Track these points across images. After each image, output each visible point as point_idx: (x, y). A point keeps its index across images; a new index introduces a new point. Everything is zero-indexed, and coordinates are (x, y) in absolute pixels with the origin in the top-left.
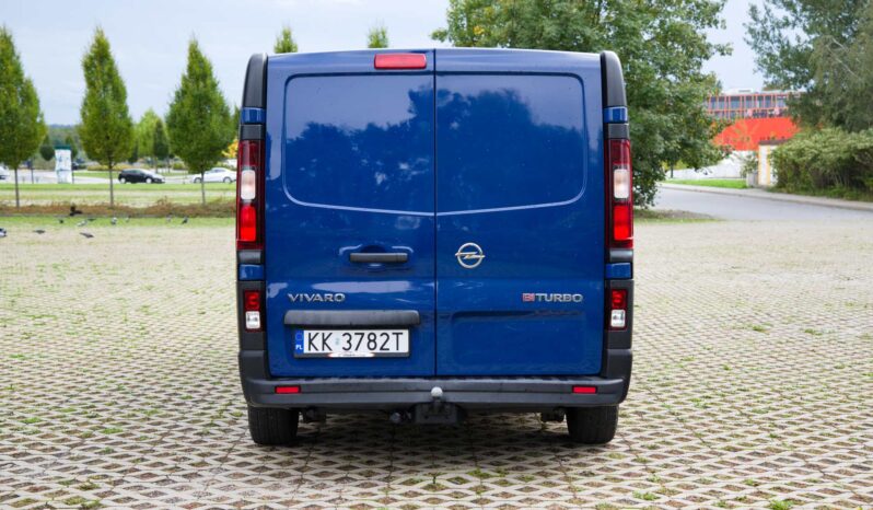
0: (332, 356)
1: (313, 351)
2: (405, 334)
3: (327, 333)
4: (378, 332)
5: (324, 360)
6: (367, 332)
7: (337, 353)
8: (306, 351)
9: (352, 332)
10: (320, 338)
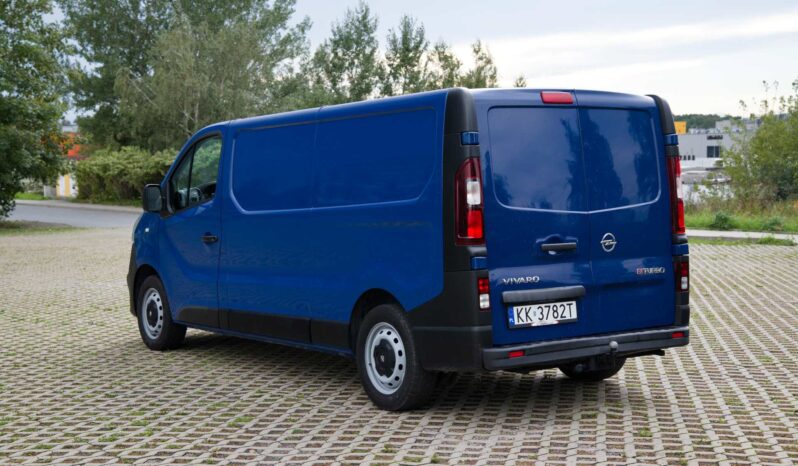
0: (533, 325)
1: (521, 322)
2: (574, 303)
3: (528, 307)
4: (558, 304)
5: (528, 328)
6: (552, 305)
7: (536, 323)
8: (516, 323)
9: (543, 306)
10: (524, 311)
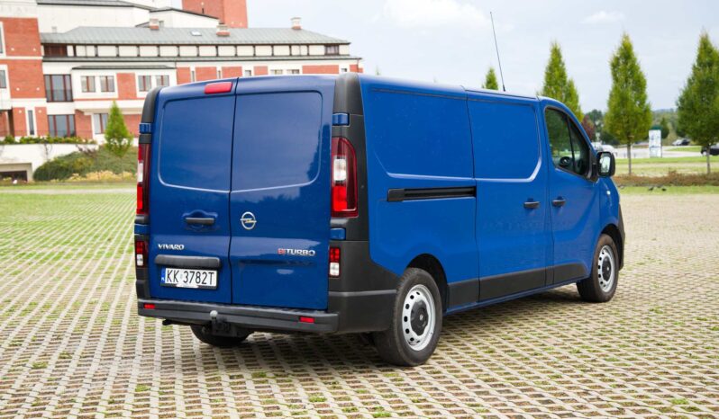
0: (178, 286)
1: (169, 282)
2: (215, 272)
3: (177, 270)
4: (202, 271)
5: (173, 287)
6: (196, 271)
7: (180, 284)
9: (189, 271)
10: (172, 274)
